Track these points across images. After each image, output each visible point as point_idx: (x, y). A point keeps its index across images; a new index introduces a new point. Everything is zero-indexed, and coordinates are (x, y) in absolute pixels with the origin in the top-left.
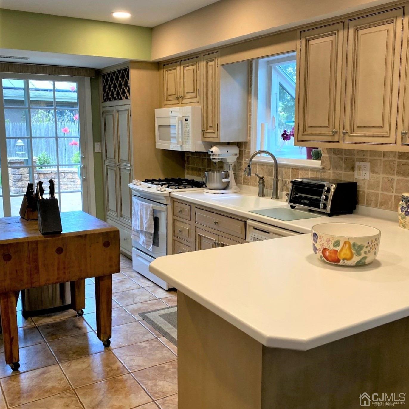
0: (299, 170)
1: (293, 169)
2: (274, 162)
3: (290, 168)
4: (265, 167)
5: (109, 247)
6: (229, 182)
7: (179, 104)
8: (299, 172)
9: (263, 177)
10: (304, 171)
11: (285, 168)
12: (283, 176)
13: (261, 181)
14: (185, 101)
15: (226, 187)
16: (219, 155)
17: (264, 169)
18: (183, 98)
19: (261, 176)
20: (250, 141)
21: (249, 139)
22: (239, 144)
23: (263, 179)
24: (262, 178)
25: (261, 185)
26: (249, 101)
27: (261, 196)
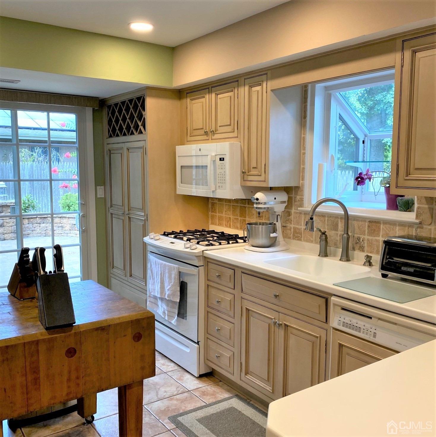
0: (380, 224)
1: (370, 222)
2: (343, 213)
3: (365, 221)
4: (326, 218)
5: (141, 341)
6: (277, 237)
7: (208, 140)
8: (380, 226)
9: (326, 232)
10: (387, 226)
11: (357, 220)
12: (354, 231)
13: (324, 237)
14: (216, 136)
15: (272, 243)
16: (265, 203)
17: (325, 221)
18: (213, 132)
19: (323, 230)
20: (303, 185)
21: (302, 183)
22: (287, 190)
23: (326, 233)
24: (324, 233)
25: (323, 243)
26: (302, 136)
27: (323, 256)
